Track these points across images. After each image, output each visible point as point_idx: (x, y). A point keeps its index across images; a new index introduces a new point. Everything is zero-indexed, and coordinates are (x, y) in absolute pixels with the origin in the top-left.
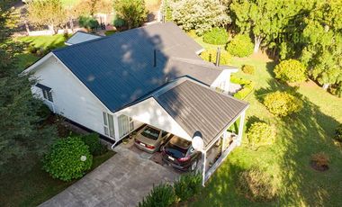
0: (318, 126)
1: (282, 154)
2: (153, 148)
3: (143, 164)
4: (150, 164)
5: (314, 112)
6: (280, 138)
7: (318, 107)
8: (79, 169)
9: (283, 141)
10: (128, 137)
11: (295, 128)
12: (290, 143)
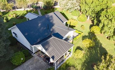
0: (99, 51)
1: (83, 61)
2: (43, 57)
3: (40, 61)
4: (42, 61)
5: (99, 46)
6: (85, 55)
7: (102, 44)
8: (20, 62)
9: (86, 56)
10: (37, 51)
11: (91, 52)
12: (87, 57)
